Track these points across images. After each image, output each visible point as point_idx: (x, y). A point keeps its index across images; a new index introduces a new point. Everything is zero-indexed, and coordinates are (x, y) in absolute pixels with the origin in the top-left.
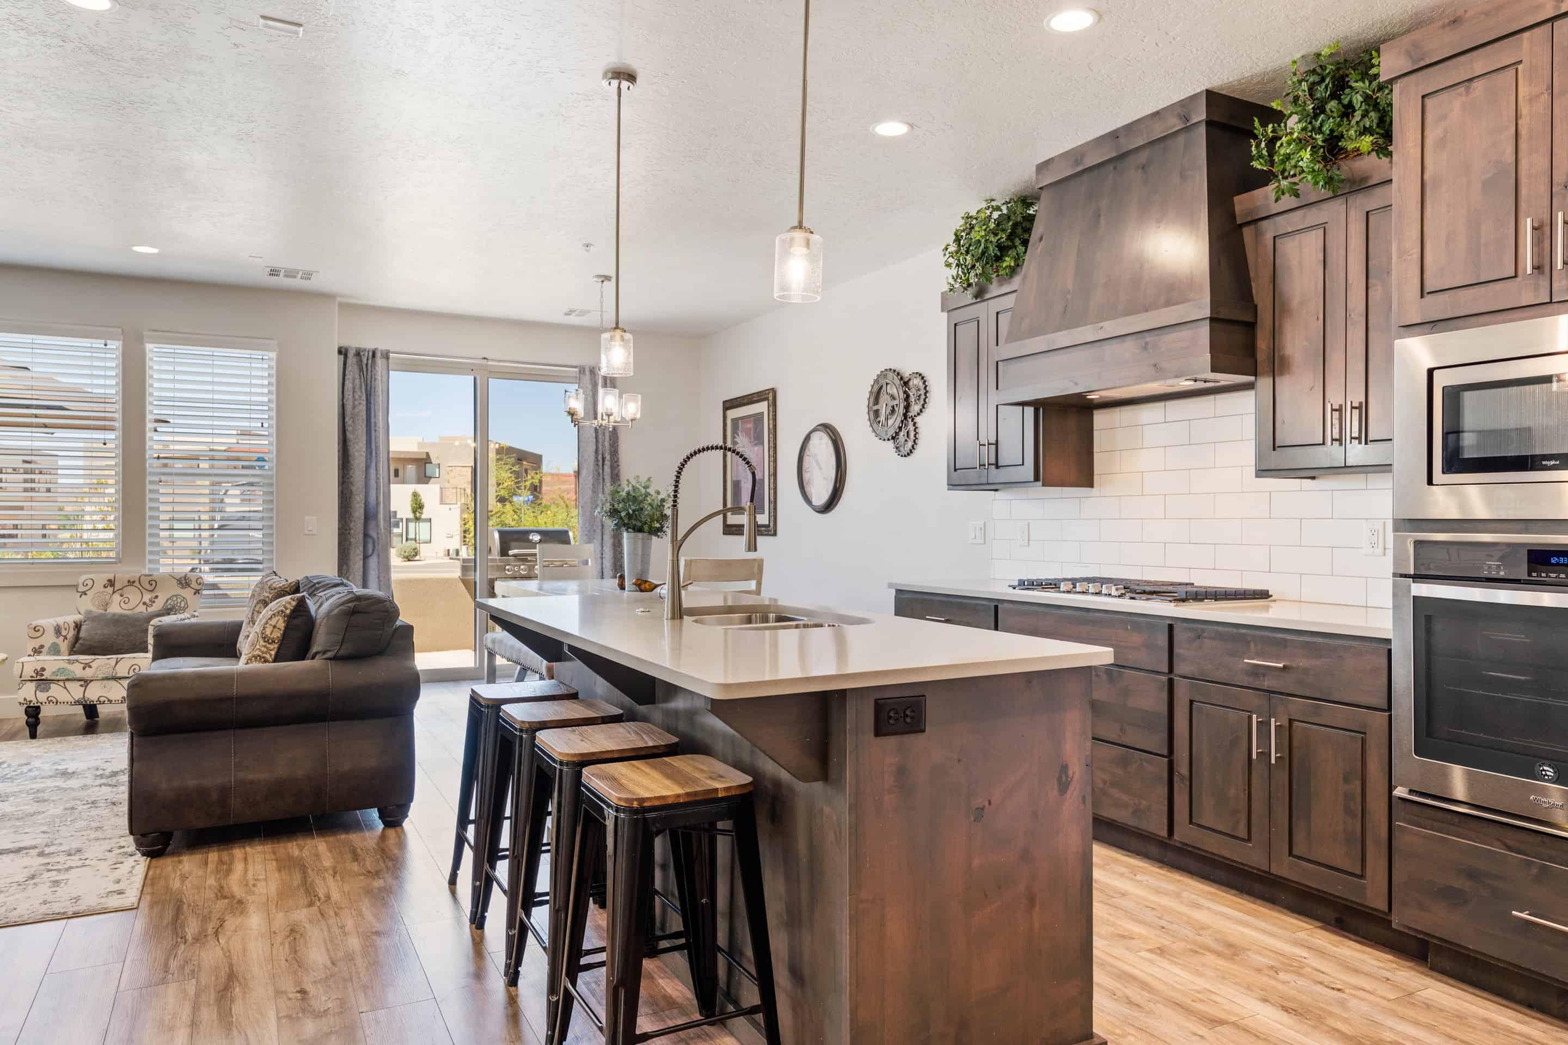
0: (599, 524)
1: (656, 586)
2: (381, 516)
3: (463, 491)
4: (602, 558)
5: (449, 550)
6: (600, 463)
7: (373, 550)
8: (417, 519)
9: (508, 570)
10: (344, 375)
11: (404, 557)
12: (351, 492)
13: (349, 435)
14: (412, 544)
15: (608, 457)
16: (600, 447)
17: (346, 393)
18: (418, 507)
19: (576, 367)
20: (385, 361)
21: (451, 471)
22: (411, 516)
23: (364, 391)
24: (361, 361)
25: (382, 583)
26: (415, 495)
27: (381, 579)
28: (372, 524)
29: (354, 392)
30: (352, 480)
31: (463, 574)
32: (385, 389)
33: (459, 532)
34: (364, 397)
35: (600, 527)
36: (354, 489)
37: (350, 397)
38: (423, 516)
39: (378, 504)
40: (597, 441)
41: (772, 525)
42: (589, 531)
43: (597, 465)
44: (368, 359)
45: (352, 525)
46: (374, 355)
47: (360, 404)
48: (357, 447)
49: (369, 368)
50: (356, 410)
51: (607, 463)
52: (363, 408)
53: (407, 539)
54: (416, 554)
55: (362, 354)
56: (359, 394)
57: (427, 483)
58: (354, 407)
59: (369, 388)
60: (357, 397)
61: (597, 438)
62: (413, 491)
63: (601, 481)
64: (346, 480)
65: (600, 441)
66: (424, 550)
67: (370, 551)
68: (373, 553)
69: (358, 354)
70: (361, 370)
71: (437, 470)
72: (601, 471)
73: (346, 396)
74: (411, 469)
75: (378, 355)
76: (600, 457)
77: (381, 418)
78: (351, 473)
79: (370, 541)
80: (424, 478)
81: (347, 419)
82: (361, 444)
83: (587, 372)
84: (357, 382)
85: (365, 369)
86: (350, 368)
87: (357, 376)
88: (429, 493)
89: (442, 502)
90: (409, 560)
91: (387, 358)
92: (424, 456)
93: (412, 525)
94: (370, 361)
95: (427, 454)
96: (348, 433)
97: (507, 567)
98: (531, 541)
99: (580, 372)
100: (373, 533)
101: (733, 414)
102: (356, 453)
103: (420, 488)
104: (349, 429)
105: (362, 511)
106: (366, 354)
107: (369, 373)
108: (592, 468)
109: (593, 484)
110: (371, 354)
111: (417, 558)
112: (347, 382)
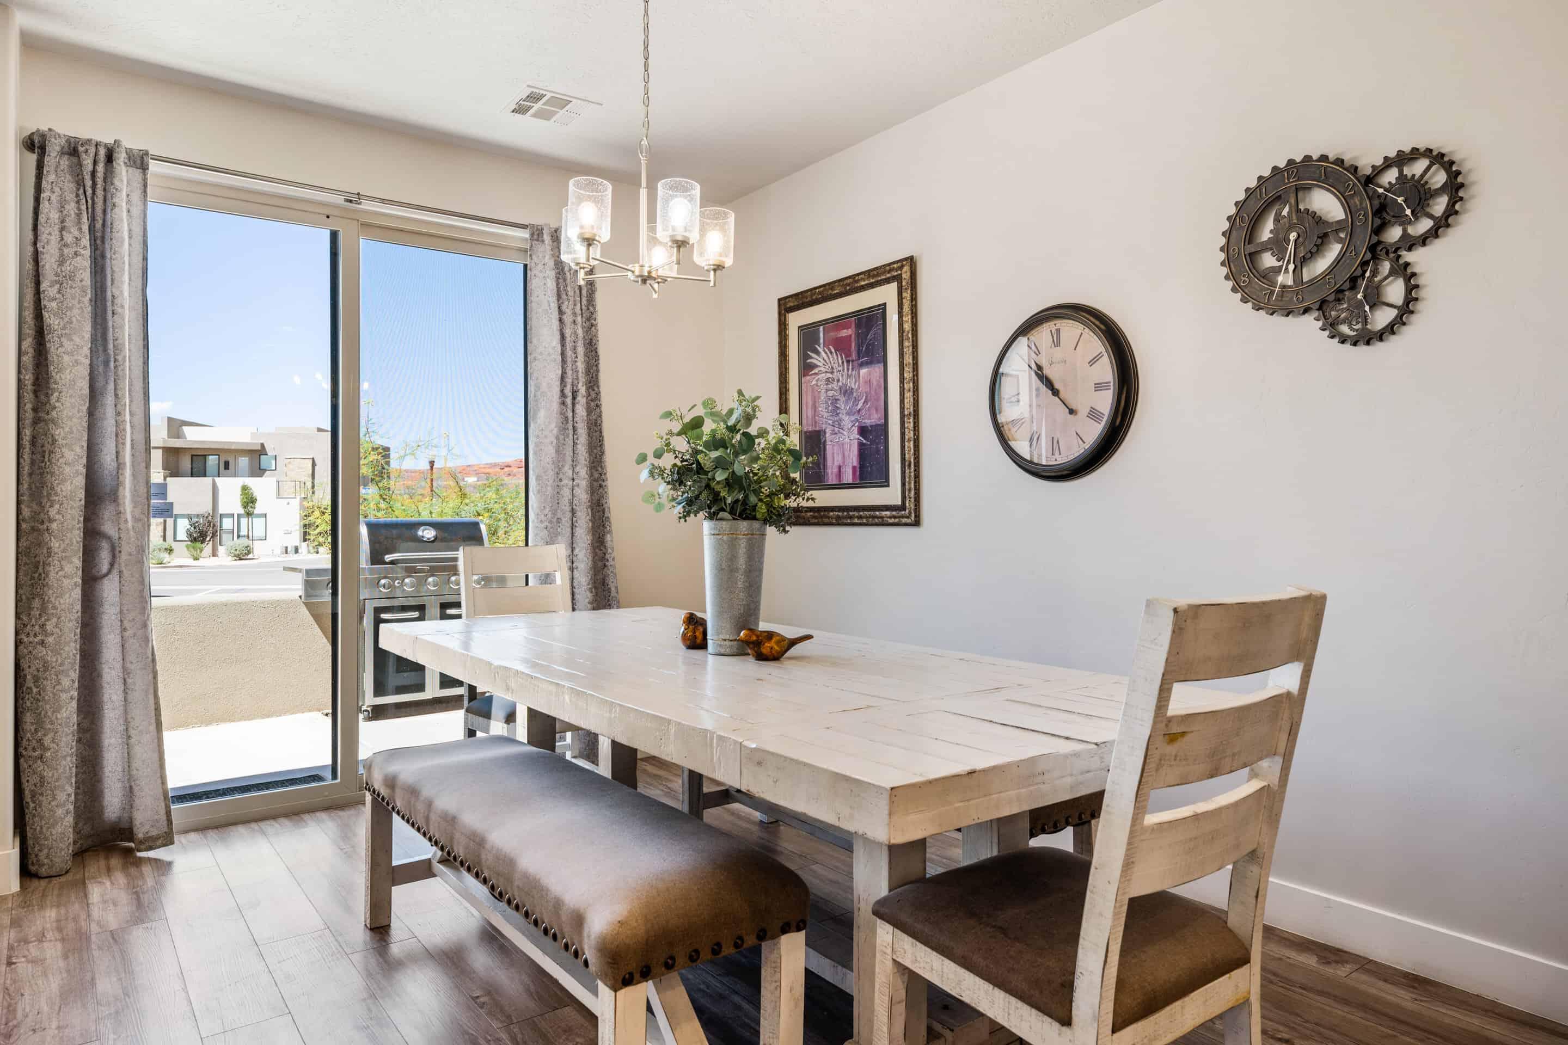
0: (568, 508)
1: (793, 642)
2: (126, 493)
3: (302, 485)
4: (572, 569)
5: (287, 548)
6: (569, 401)
7: (112, 565)
8: (249, 514)
9: (384, 586)
10: (38, 189)
11: (235, 556)
12: (54, 441)
13: (50, 319)
14: (245, 542)
15: (582, 390)
16: (569, 372)
17: (43, 230)
18: (249, 501)
19: (524, 227)
20: (137, 173)
21: (289, 463)
22: (242, 511)
23: (85, 228)
24: (80, 165)
25: (127, 634)
26: (245, 488)
27: (126, 623)
28: (107, 512)
29: (62, 229)
30: (54, 413)
31: (308, 595)
32: (138, 230)
33: (298, 527)
34: (86, 241)
35: (569, 515)
36: (58, 433)
37: (55, 238)
38: (256, 512)
39: (120, 466)
40: (564, 361)
41: (910, 504)
42: (551, 522)
43: (563, 403)
44: (95, 163)
45: (53, 512)
46: (110, 158)
47: (76, 254)
48: (68, 345)
49: (100, 181)
50: (67, 268)
51: (582, 400)
52: (83, 263)
53: (239, 536)
54: (249, 552)
55: (81, 149)
56: (76, 233)
57: (261, 476)
58: (61, 262)
59: (99, 225)
60: (69, 238)
61: (563, 354)
62: (241, 484)
63: (571, 432)
64: (42, 415)
65: (569, 360)
66: (258, 547)
67: (105, 568)
68: (109, 572)
69: (73, 149)
70: (80, 183)
71: (273, 462)
72: (570, 414)
73: (43, 237)
74: (244, 462)
75: (121, 158)
76: (568, 391)
77: (126, 288)
78: (53, 400)
79: (105, 547)
80: (258, 471)
81: (43, 286)
82: (76, 339)
83: (547, 237)
84: (71, 207)
85: (89, 183)
86: (52, 177)
87: (70, 196)
88: (261, 487)
89: (279, 496)
90: (241, 559)
91: (144, 168)
92: (259, 448)
93: (244, 521)
94: (101, 168)
95: (262, 445)
96: (45, 314)
97: (383, 582)
98: (420, 540)
99: (532, 235)
100: (108, 528)
101: (797, 319)
102: (66, 358)
103: (252, 482)
104: (50, 305)
105: (80, 481)
106: (93, 150)
107: (100, 192)
108: (555, 406)
109: (557, 438)
110: (102, 152)
111: (250, 556)
112: (45, 206)
